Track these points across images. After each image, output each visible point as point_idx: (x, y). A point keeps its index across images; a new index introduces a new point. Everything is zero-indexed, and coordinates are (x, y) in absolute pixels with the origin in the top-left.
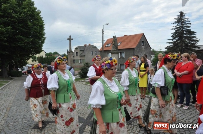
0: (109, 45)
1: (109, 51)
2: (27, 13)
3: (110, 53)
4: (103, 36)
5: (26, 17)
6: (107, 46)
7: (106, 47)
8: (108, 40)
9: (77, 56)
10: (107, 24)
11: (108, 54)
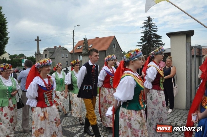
0: (80, 48)
1: (79, 54)
3: (81, 55)
4: (73, 38)
6: (79, 48)
7: (77, 49)
8: (80, 42)
10: (78, 26)
11: (79, 56)
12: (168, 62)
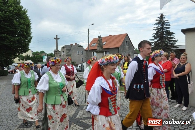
0: (95, 45)
1: (94, 51)
2: (13, 12)
3: (95, 52)
4: (88, 36)
5: (12, 15)
6: (93, 46)
7: (91, 46)
8: (94, 40)
9: (63, 55)
10: (93, 24)
11: (94, 53)
12: (181, 58)
